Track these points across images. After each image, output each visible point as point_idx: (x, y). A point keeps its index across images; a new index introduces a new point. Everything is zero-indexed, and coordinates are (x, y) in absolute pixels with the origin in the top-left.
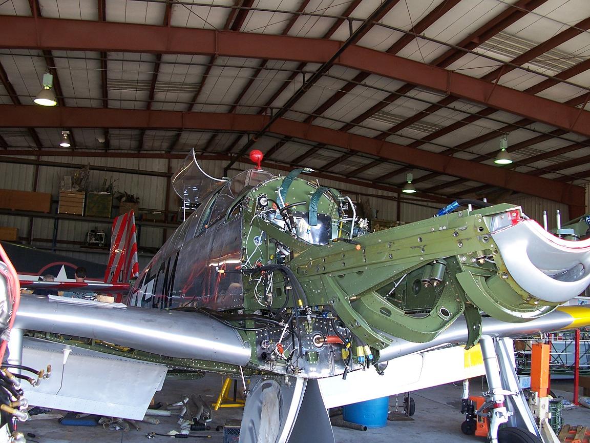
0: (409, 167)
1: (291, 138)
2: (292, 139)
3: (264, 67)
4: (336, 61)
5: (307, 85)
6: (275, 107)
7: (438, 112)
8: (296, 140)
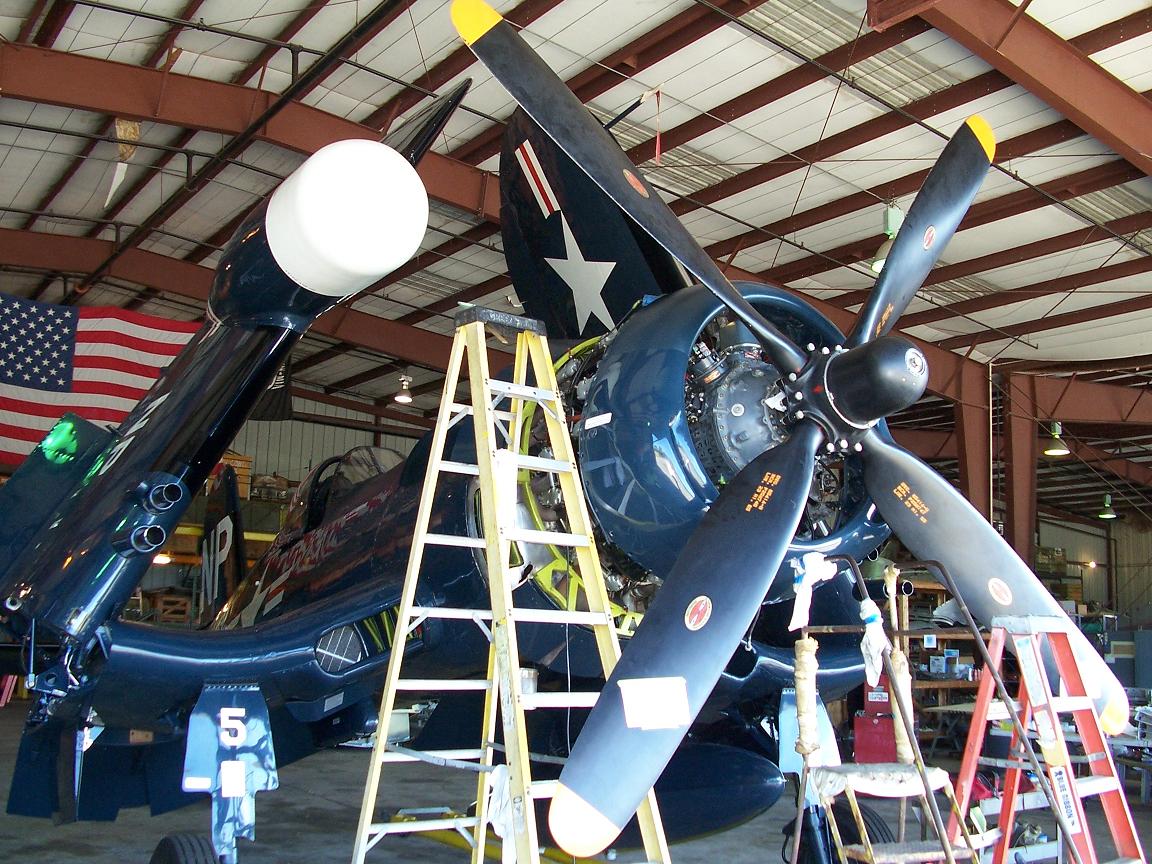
0: (402, 364)
1: (159, 291)
2: (160, 294)
3: (106, 136)
4: (259, 133)
5: (196, 182)
6: (125, 222)
7: (460, 255)
8: (168, 295)
